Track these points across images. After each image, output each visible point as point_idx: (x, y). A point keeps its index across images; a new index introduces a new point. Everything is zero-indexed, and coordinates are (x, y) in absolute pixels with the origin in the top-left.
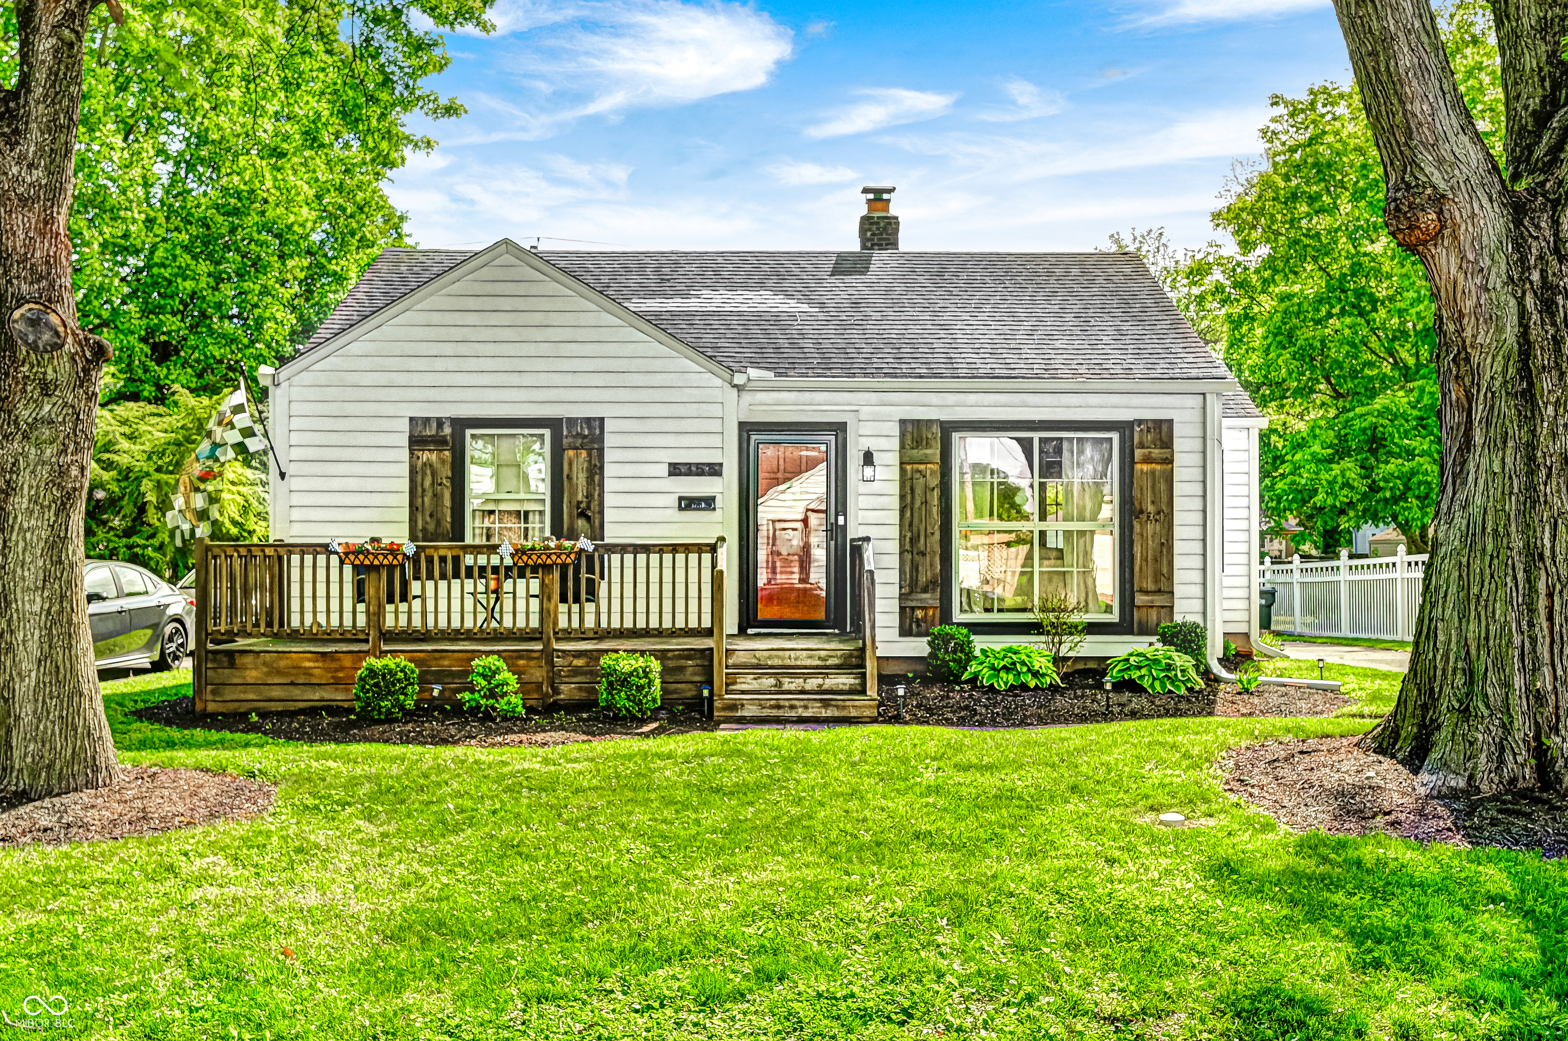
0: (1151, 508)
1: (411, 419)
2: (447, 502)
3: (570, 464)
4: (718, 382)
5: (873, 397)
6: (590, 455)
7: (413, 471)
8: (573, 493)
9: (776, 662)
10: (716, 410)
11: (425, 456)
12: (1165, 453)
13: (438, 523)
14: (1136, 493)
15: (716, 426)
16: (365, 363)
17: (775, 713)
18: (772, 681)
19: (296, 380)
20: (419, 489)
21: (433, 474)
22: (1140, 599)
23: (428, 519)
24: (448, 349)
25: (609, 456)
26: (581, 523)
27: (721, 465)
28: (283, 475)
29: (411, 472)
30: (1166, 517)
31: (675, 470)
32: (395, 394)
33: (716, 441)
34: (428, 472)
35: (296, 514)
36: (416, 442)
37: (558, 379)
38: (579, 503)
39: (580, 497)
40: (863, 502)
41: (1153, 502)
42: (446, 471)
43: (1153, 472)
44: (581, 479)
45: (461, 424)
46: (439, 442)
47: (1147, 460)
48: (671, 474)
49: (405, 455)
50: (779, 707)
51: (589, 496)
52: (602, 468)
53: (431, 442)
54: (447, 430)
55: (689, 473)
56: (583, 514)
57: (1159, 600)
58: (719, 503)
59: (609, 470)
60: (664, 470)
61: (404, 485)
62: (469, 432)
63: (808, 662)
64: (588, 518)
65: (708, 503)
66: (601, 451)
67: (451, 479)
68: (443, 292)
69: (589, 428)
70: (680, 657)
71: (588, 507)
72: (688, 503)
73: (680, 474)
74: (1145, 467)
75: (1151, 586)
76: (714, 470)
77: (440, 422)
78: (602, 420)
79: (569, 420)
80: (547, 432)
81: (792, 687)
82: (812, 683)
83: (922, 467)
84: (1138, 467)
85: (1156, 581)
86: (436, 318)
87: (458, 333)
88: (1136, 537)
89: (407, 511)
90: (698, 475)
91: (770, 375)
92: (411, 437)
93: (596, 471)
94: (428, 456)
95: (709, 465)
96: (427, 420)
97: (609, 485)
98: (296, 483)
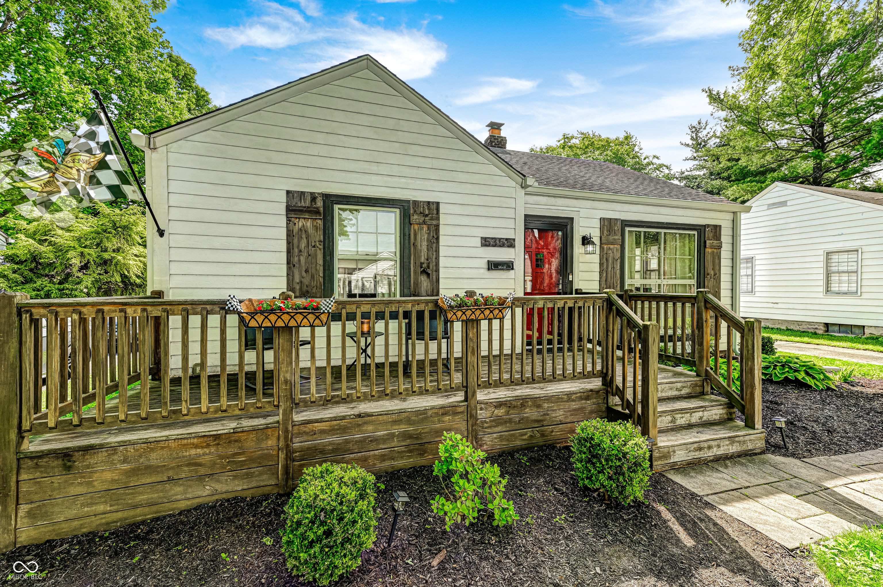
0: (712, 273)
1: (288, 192)
2: (321, 261)
3: (415, 235)
4: (513, 184)
5: (588, 203)
6: (429, 229)
7: (290, 234)
8: (417, 256)
10: (511, 203)
11: (300, 223)
12: (718, 243)
15: (510, 213)
18: (669, 418)
19: (174, 147)
20: (296, 250)
21: (308, 238)
23: (304, 274)
25: (441, 230)
26: (423, 278)
27: (514, 240)
28: (161, 233)
29: (288, 235)
30: (718, 277)
31: (486, 242)
32: (271, 169)
34: (304, 236)
35: (176, 268)
36: (293, 212)
37: (407, 171)
38: (422, 264)
39: (423, 260)
40: (582, 267)
41: (713, 269)
42: (319, 236)
43: (713, 253)
44: (423, 246)
45: (330, 199)
46: (313, 212)
47: (711, 247)
48: (483, 245)
49: (283, 221)
51: (429, 259)
52: (437, 239)
53: (306, 211)
54: (319, 203)
55: (495, 245)
56: (424, 272)
58: (512, 266)
59: (442, 241)
60: (479, 241)
61: (283, 246)
62: (336, 207)
64: (428, 275)
65: (509, 266)
66: (437, 226)
67: (324, 242)
68: (314, 91)
69: (429, 209)
70: (581, 398)
71: (428, 267)
72: (494, 266)
73: (489, 246)
74: (710, 250)
76: (510, 243)
77: (314, 197)
78: (438, 204)
79: (415, 202)
80: (397, 210)
82: (696, 416)
83: (612, 246)
84: (707, 250)
89: (285, 267)
90: (500, 246)
92: (287, 207)
93: (433, 241)
94: (303, 223)
95: (507, 239)
96: (301, 194)
97: (443, 251)
98: (174, 240)
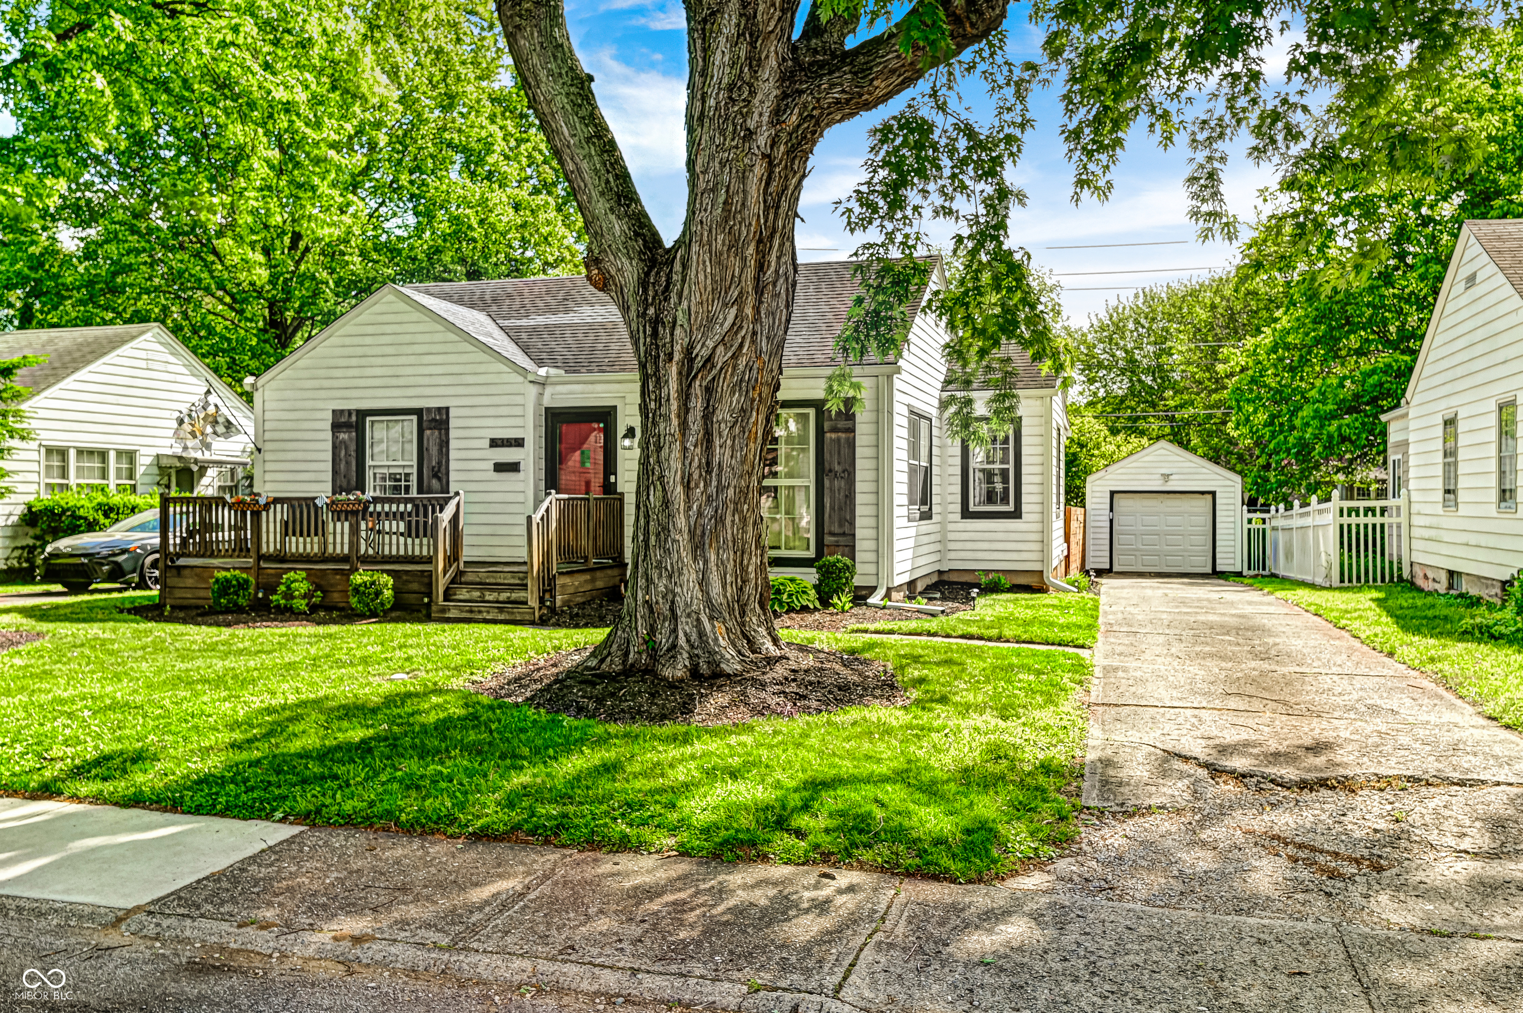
0: (837, 468)
1: (333, 411)
2: (354, 468)
3: (429, 440)
4: (521, 379)
6: (440, 433)
7: (334, 447)
8: (430, 460)
9: (492, 580)
10: (519, 400)
11: (341, 436)
12: (849, 424)
13: (349, 482)
14: (827, 456)
15: (518, 411)
16: (306, 374)
17: (468, 615)
18: (478, 594)
19: (268, 385)
20: (338, 458)
21: (346, 448)
22: (828, 539)
24: (354, 362)
25: (453, 434)
26: (434, 482)
27: (525, 439)
28: (259, 451)
30: (849, 475)
31: (495, 443)
32: (323, 394)
33: (518, 422)
34: (343, 447)
35: (268, 477)
36: (336, 427)
37: (420, 381)
38: (434, 467)
39: (434, 463)
41: (840, 463)
42: (353, 447)
43: (839, 439)
44: (434, 450)
45: (363, 414)
46: (347, 426)
47: (834, 430)
48: (491, 446)
49: (329, 435)
50: (471, 612)
51: (439, 463)
52: (448, 442)
53: (344, 426)
54: (354, 418)
55: (503, 446)
56: (436, 475)
57: (842, 540)
58: (522, 467)
59: (453, 444)
60: (488, 442)
61: (330, 456)
62: (368, 419)
63: (512, 581)
64: (439, 479)
65: (513, 467)
66: (447, 430)
67: (357, 451)
68: (352, 323)
69: (440, 414)
71: (439, 471)
72: (500, 467)
73: (497, 446)
74: (834, 436)
75: (836, 529)
76: (519, 443)
77: (350, 412)
78: (447, 409)
79: (428, 409)
80: (414, 418)
81: (491, 598)
82: (504, 596)
84: (828, 435)
85: (841, 525)
86: (348, 341)
87: (360, 351)
88: (826, 492)
89: (331, 473)
90: (507, 447)
91: (562, 372)
92: (332, 423)
93: (444, 444)
94: (343, 436)
95: (515, 439)
96: (342, 411)
97: (453, 455)
98: (268, 456)
